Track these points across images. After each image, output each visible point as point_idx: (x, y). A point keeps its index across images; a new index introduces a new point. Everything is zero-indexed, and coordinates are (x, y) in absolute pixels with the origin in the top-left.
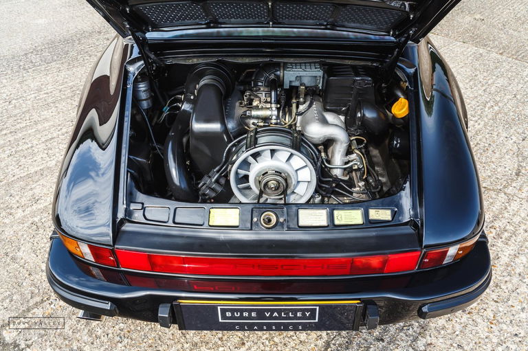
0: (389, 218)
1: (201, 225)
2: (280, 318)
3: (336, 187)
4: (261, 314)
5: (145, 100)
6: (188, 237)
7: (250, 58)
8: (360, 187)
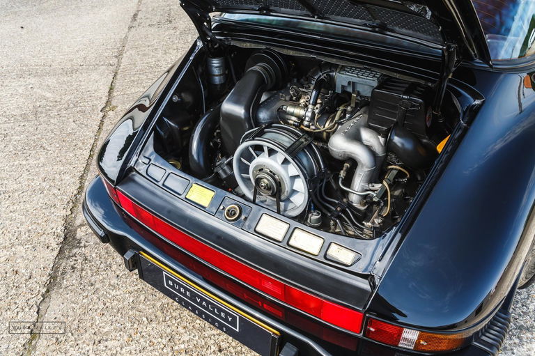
0: (349, 262)
1: (180, 195)
2: (207, 309)
3: (340, 211)
4: (194, 296)
5: (217, 76)
6: (166, 201)
7: (294, 52)
8: (373, 223)
